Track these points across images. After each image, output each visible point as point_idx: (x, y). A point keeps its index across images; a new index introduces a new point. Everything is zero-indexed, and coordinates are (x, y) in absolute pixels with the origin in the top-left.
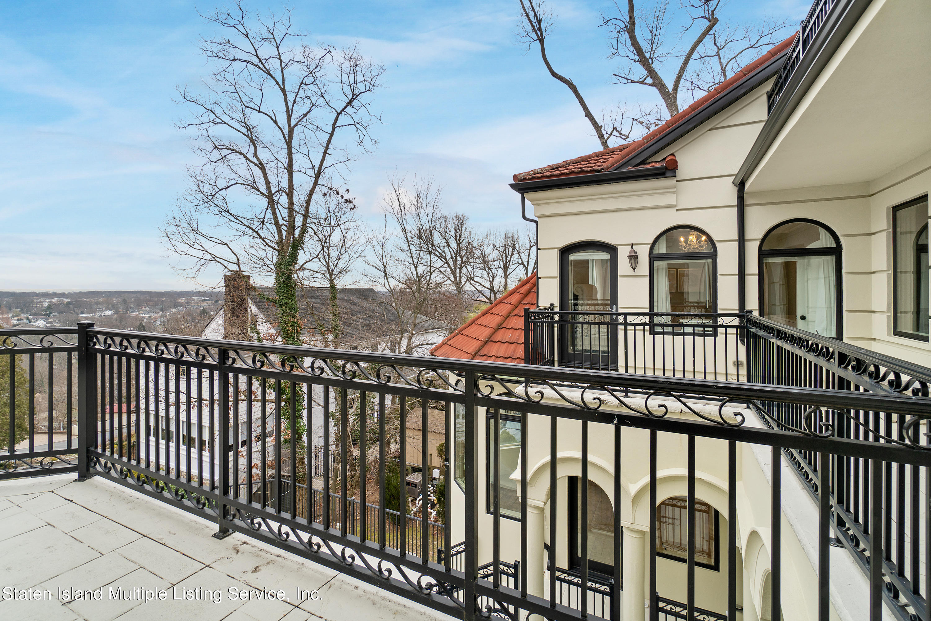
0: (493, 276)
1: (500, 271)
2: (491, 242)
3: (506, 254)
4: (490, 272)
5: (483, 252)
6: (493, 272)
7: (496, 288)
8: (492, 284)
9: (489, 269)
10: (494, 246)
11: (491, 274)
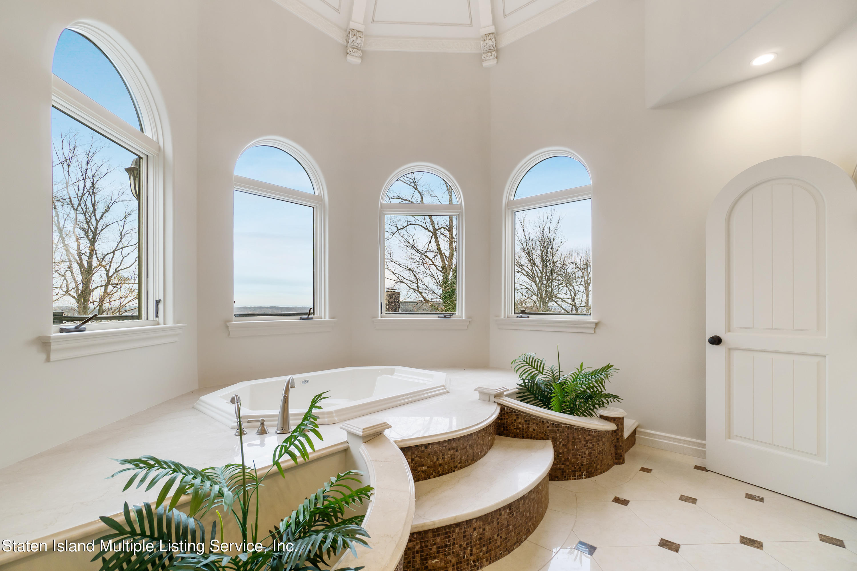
0: (575, 292)
1: (582, 288)
2: (572, 261)
3: (587, 272)
4: (571, 288)
5: (565, 270)
6: (575, 289)
7: (578, 303)
8: (573, 299)
9: (571, 285)
10: (576, 264)
11: (573, 290)
